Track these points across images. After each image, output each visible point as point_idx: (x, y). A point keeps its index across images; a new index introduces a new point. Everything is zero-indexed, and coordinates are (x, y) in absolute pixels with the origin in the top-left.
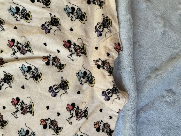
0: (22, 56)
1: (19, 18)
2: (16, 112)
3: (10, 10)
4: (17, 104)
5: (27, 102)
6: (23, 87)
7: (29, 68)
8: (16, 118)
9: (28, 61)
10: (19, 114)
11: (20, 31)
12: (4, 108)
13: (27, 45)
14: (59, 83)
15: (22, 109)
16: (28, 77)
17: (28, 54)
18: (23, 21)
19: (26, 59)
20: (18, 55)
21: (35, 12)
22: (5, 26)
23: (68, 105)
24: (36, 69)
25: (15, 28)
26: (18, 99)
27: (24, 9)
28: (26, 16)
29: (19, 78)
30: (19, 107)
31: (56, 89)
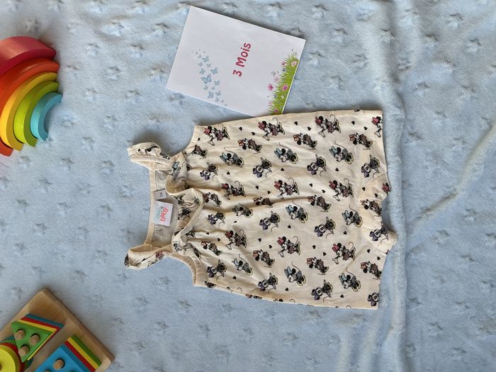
0: (289, 196)
1: (284, 160)
2: (283, 251)
3: (276, 152)
4: (284, 243)
5: (294, 241)
6: (289, 227)
7: (295, 208)
8: (283, 257)
9: (295, 202)
10: (286, 253)
11: (287, 173)
12: (271, 247)
13: (294, 187)
14: (325, 223)
15: (289, 248)
16: (294, 217)
17: (294, 195)
18: (289, 163)
19: (293, 199)
20: (285, 196)
21: (301, 154)
22: (272, 169)
23: (334, 244)
24: (302, 209)
25: (282, 170)
26: (284, 238)
27: (290, 151)
28: (292, 157)
29: (285, 218)
30: (285, 246)
31: (322, 229)
